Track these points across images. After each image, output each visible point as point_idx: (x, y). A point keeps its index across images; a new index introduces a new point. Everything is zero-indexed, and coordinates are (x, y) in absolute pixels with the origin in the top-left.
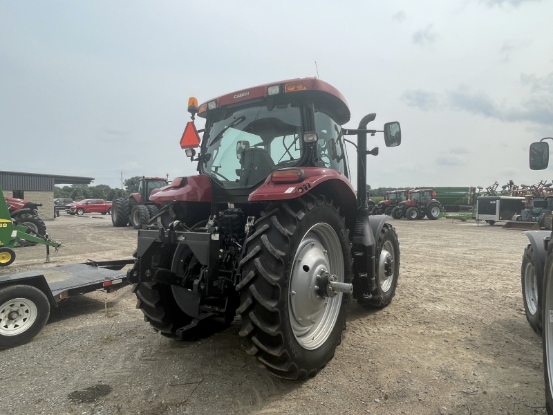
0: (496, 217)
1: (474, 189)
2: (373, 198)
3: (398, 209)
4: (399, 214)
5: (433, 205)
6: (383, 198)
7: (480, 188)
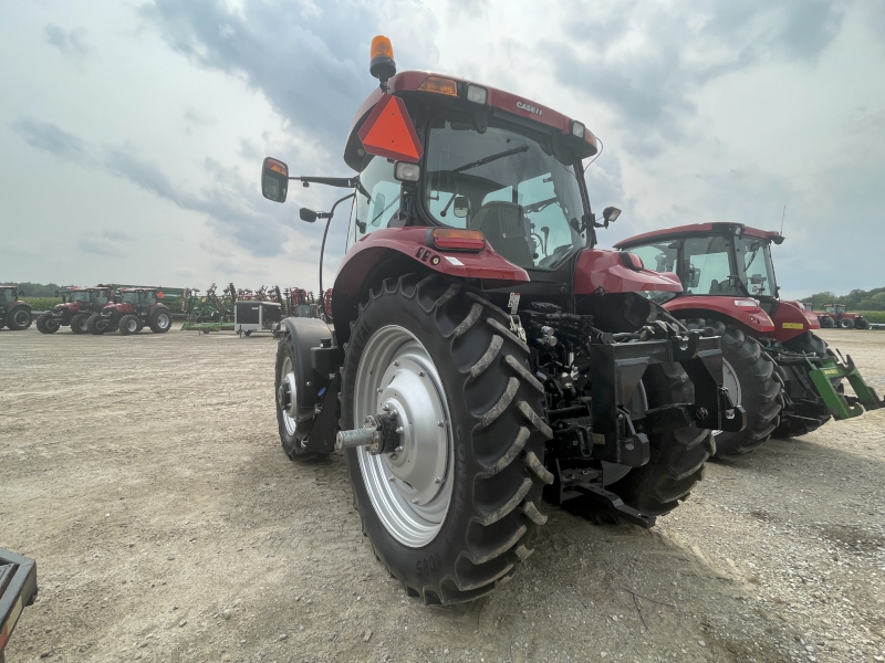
0: (259, 327)
1: (189, 292)
2: (26, 299)
3: (100, 318)
4: (100, 326)
5: (159, 311)
6: (61, 299)
7: (197, 291)
